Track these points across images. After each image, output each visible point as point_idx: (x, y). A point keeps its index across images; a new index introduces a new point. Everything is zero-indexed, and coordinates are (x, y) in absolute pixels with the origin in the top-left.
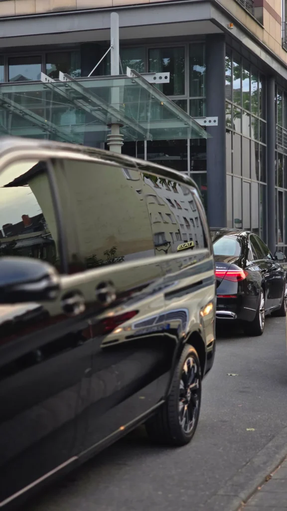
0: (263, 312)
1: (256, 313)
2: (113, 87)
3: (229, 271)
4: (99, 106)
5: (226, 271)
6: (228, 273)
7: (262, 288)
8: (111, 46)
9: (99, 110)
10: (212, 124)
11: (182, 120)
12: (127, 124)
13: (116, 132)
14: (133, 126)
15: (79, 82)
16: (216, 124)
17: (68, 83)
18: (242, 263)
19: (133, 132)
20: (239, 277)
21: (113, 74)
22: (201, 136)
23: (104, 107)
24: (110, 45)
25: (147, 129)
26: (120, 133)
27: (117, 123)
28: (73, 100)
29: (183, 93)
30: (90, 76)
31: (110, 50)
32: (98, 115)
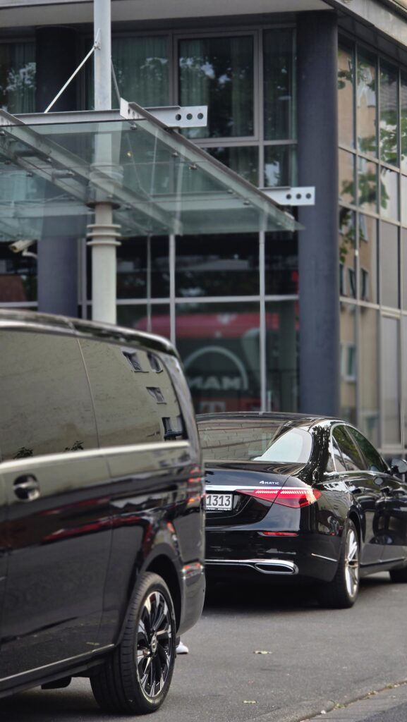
0: (356, 565)
1: (336, 566)
2: (97, 133)
3: (284, 488)
4: (69, 169)
5: (280, 488)
6: (282, 492)
7: (350, 522)
8: (95, 45)
9: (68, 176)
10: (303, 202)
11: (238, 197)
12: (128, 204)
13: (105, 219)
14: (140, 206)
15: (31, 127)
16: (311, 202)
17: (5, 128)
18: (314, 478)
19: (144, 219)
20: (303, 500)
21: (98, 107)
22: (279, 227)
23: (82, 172)
24: (93, 44)
25: (175, 212)
26: (115, 221)
27: (108, 200)
28: (16, 158)
29: (251, 133)
30: (49, 111)
31: (93, 54)
32: (68, 185)
